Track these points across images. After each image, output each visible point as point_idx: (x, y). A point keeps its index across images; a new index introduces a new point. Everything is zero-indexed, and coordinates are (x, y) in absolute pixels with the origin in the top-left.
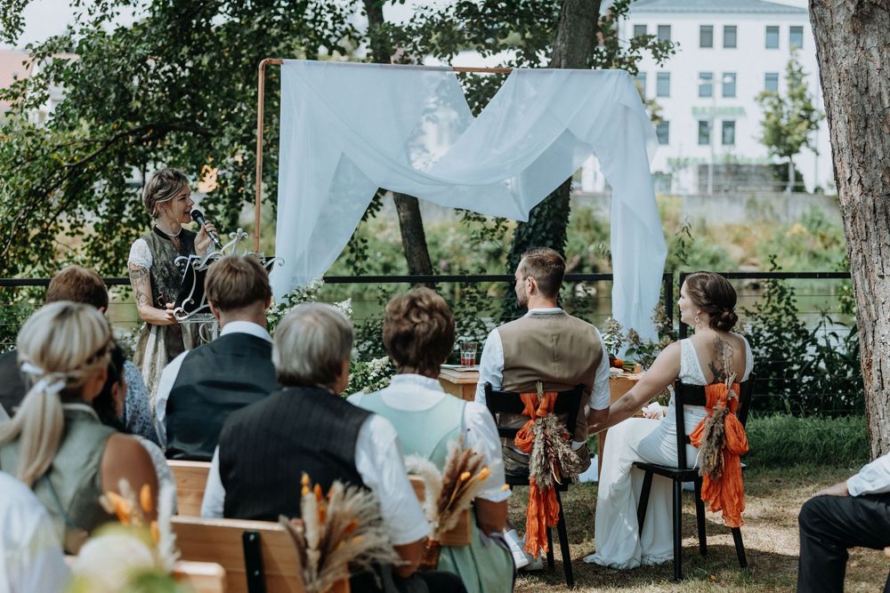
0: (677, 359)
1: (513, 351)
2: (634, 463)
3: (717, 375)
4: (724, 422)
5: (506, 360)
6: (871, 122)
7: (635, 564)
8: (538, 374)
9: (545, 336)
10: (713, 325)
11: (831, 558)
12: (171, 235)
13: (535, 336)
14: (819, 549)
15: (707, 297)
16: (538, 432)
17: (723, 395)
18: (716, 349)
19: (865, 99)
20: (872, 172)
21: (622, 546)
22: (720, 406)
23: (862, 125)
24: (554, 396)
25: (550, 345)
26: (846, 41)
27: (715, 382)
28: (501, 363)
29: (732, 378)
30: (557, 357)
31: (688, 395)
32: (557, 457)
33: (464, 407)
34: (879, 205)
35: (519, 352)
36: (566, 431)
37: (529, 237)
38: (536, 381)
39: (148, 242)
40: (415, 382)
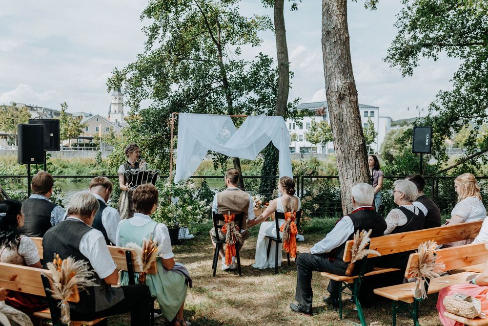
0: (275, 204)
1: (221, 201)
2: (266, 236)
3: (288, 210)
4: (290, 225)
5: (218, 203)
6: (344, 131)
7: (265, 268)
8: (228, 208)
9: (231, 196)
10: (288, 193)
11: (306, 274)
12: (132, 163)
13: (228, 196)
14: (302, 271)
15: (285, 184)
16: (228, 227)
17: (290, 216)
18: (289, 201)
19: (342, 123)
20: (344, 146)
21: (261, 262)
22: (289, 219)
23: (341, 131)
24: (234, 215)
25: (232, 199)
26: (336, 106)
27: (288, 212)
28: (217, 205)
29: (293, 211)
30: (235, 203)
31: (279, 216)
32: (234, 235)
33: (157, 225)
34: (346, 156)
35: (222, 201)
36: (238, 227)
37: (267, 165)
38: (227, 211)
39: (124, 166)
40: (140, 216)
